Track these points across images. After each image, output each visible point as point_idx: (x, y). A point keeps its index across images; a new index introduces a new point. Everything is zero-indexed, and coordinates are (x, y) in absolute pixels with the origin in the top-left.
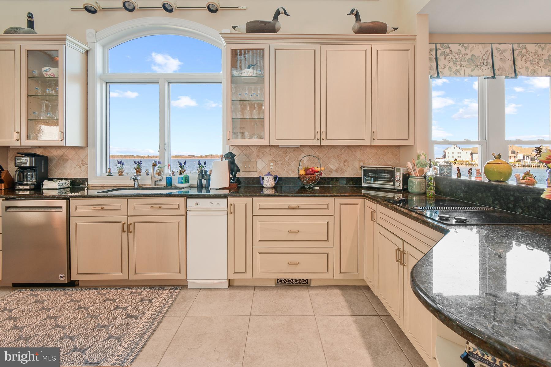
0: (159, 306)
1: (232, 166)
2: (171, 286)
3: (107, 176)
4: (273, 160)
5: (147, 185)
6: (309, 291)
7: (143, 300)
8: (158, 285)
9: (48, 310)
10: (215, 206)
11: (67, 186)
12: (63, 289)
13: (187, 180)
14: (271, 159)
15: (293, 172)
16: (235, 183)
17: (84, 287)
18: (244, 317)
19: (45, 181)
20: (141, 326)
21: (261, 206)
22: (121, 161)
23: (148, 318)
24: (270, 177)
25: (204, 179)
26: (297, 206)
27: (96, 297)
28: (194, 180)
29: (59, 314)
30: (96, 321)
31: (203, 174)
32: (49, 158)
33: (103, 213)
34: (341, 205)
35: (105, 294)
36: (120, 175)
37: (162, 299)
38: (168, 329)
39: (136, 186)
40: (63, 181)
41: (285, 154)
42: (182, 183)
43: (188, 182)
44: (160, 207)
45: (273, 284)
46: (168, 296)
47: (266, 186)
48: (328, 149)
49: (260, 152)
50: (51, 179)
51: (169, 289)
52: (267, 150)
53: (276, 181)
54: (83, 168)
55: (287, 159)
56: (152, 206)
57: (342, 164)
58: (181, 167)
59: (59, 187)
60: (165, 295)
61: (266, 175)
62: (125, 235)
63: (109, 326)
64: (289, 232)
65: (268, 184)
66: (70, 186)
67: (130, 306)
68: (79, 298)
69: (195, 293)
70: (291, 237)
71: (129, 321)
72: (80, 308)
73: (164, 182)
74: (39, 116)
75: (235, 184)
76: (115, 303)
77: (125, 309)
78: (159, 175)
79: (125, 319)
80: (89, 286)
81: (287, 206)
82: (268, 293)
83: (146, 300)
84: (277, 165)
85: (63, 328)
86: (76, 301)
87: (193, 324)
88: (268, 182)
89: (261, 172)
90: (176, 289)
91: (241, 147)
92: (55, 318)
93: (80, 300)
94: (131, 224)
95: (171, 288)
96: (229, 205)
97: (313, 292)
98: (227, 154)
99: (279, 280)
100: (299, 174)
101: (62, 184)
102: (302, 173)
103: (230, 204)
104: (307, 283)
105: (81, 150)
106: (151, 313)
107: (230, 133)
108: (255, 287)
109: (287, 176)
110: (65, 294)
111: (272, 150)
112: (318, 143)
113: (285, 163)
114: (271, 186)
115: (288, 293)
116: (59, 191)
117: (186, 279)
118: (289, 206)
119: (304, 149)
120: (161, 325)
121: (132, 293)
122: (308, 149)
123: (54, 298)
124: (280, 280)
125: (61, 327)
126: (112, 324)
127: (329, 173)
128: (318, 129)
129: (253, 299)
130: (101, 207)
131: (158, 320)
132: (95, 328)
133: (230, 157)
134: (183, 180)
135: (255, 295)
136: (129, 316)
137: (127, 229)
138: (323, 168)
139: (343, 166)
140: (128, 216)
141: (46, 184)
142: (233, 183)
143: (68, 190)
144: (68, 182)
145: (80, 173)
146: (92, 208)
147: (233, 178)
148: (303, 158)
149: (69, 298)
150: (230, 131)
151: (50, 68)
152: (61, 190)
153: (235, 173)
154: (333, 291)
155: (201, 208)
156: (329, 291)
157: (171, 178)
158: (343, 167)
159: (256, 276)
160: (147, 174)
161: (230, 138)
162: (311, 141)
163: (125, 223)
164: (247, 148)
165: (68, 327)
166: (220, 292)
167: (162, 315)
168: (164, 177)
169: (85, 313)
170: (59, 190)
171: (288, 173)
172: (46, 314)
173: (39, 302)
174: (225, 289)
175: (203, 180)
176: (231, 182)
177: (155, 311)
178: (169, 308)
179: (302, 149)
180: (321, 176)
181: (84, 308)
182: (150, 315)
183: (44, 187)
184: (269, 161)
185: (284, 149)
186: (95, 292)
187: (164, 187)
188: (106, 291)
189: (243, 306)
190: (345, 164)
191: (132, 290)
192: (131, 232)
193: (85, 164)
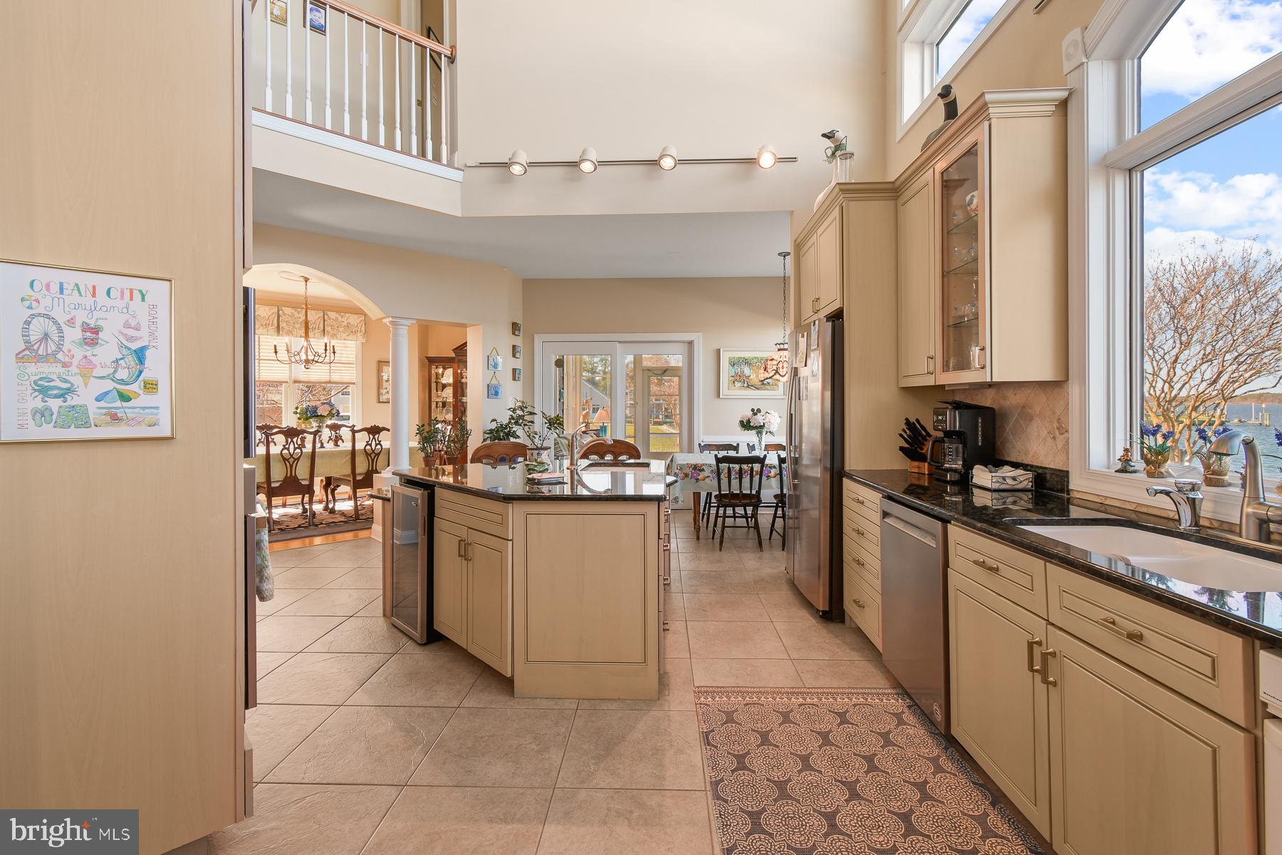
3: (1116, 471)
11: (1019, 486)
32: (997, 412)
39: (1185, 524)
40: (1020, 473)
44: (1139, 637)
54: (1060, 439)
56: (1110, 619)
59: (996, 486)
62: (1039, 681)
66: (1032, 486)
101: (1004, 478)
105: (1056, 393)
130: (995, 563)
140: (1048, 622)
143: (1024, 499)
144: (1030, 475)
145: (1055, 455)
151: (974, 193)
163: (1038, 643)
170: (994, 493)
183: (973, 480)
192: (1053, 684)
193: (1063, 430)
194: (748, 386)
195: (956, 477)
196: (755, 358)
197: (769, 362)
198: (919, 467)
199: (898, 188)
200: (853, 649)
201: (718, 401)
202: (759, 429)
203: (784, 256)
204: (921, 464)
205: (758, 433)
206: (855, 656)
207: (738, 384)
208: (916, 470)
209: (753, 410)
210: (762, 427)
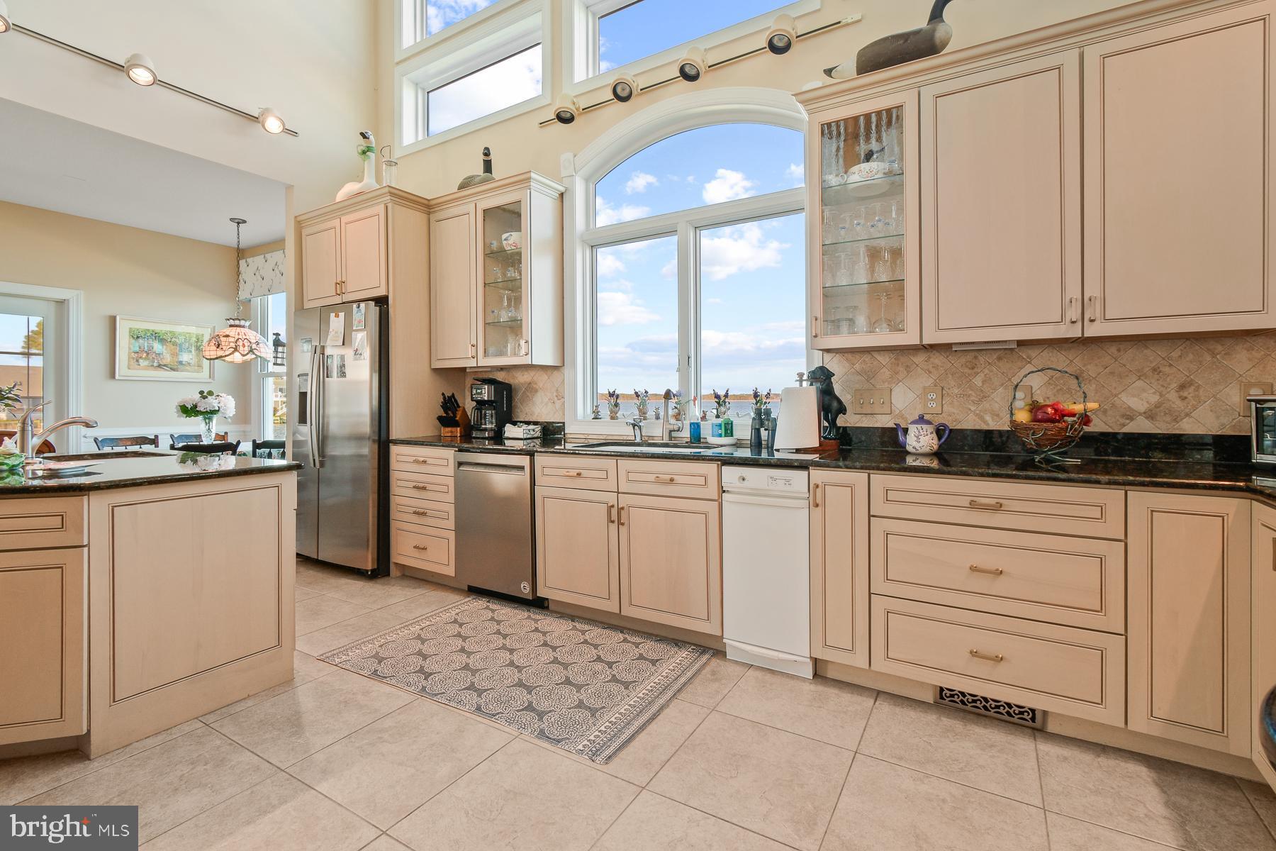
0: (667, 677)
1: (827, 398)
2: (695, 645)
3: (593, 419)
4: (935, 386)
5: (656, 438)
6: (1038, 743)
7: (641, 657)
8: (671, 637)
9: (505, 636)
10: (780, 486)
11: (536, 435)
12: (529, 609)
13: (728, 429)
14: (929, 382)
15: (998, 415)
16: (833, 439)
17: (556, 612)
18: (839, 749)
19: (507, 425)
20: (632, 703)
21: (891, 495)
22: (614, 392)
23: (644, 691)
24: (925, 427)
25: (766, 430)
26: (997, 503)
27: (571, 633)
28: (744, 431)
29: (518, 646)
30: (565, 672)
31: (763, 419)
32: (513, 387)
33: (579, 483)
34: (1152, 511)
35: (583, 632)
36: (612, 418)
37: (674, 664)
38: (676, 724)
39: (638, 440)
40: (531, 427)
41: (973, 368)
42: (720, 436)
43: (732, 436)
44: (672, 480)
45: (929, 697)
46: (686, 663)
47: (914, 451)
48: (1119, 350)
49: (900, 365)
50: (514, 423)
51: (690, 649)
52: (919, 359)
53: (943, 440)
54: (558, 404)
55: (978, 381)
56: (657, 477)
57: (1173, 396)
58: (718, 403)
59: (525, 436)
60: (680, 658)
61: (914, 422)
62: (614, 527)
63: (582, 686)
64: (970, 568)
65: (917, 446)
66: (541, 435)
67: (619, 662)
68: (547, 629)
69: (738, 670)
70: (981, 583)
71: (614, 687)
72: (545, 644)
73: (686, 434)
74: (499, 316)
75: (833, 441)
76: (596, 651)
77: (610, 665)
78: (678, 420)
79: (607, 682)
80: (563, 614)
81: (965, 501)
82: (911, 714)
83: (646, 659)
84: (946, 400)
85: (520, 669)
86: (541, 632)
87: (724, 730)
88: (920, 441)
89: (902, 417)
90: (703, 653)
91: (849, 356)
92: (511, 651)
93: (547, 632)
94: (623, 508)
95: (694, 649)
96: (813, 488)
97: (1046, 748)
98: (813, 372)
99: (946, 691)
100: (1012, 422)
101: (529, 431)
102: (1023, 417)
103: (815, 484)
104: (1033, 719)
105: (555, 373)
106: (652, 684)
107: (819, 321)
108: (878, 694)
109: (979, 428)
110: (529, 617)
111: (931, 359)
112: (1075, 332)
113: (970, 392)
114: (927, 450)
115: (970, 730)
116: (525, 442)
117: (722, 637)
118: (972, 501)
119: (1033, 352)
120: (666, 711)
121: (625, 640)
122: (1045, 352)
123: (514, 620)
124: (948, 693)
125: (517, 667)
126: (588, 685)
127: (1122, 421)
128: (1073, 291)
129: (869, 718)
130: (578, 471)
131: (661, 701)
132: (562, 683)
133: (822, 377)
134: (721, 429)
135: (875, 710)
136: (614, 679)
137: (617, 516)
138: (1092, 405)
139: (1178, 402)
140: (618, 493)
141: (510, 430)
142: (830, 439)
143: (538, 443)
144: (538, 428)
145: (555, 413)
146: (564, 472)
147: (830, 429)
148: (1025, 376)
149: (534, 625)
150: (818, 316)
151: (512, 233)
152: (528, 441)
153: (833, 416)
154: (1123, 764)
155: (752, 489)
156: (1106, 762)
157: (698, 425)
158: (1178, 404)
159: (880, 665)
160: (658, 418)
161: (819, 332)
162: (1051, 327)
163: (613, 506)
164: (866, 357)
165: (525, 670)
166: (792, 683)
167: (670, 693)
168: (687, 423)
169: (551, 655)
171: (982, 418)
172: (501, 642)
173: (495, 620)
174: (804, 679)
175: (762, 430)
176: (825, 438)
177: (659, 683)
178: (685, 685)
179: (1024, 352)
180: (1086, 429)
181: (551, 647)
182: (649, 687)
183: (506, 435)
184: (925, 388)
185: (970, 357)
186: (570, 624)
187: (687, 442)
188: (586, 627)
189: (842, 727)
190: (1185, 394)
191: (627, 636)
192: (623, 524)
193: (560, 397)
194: (160, 366)
195: (492, 434)
196: (171, 332)
197: (223, 339)
198: (451, 432)
199: (431, 206)
200: (415, 588)
201: (112, 383)
202: (209, 414)
203: (238, 223)
204: (454, 429)
205: (205, 419)
206: (420, 591)
207: (143, 363)
208: (449, 435)
209: (201, 393)
210: (214, 412)
